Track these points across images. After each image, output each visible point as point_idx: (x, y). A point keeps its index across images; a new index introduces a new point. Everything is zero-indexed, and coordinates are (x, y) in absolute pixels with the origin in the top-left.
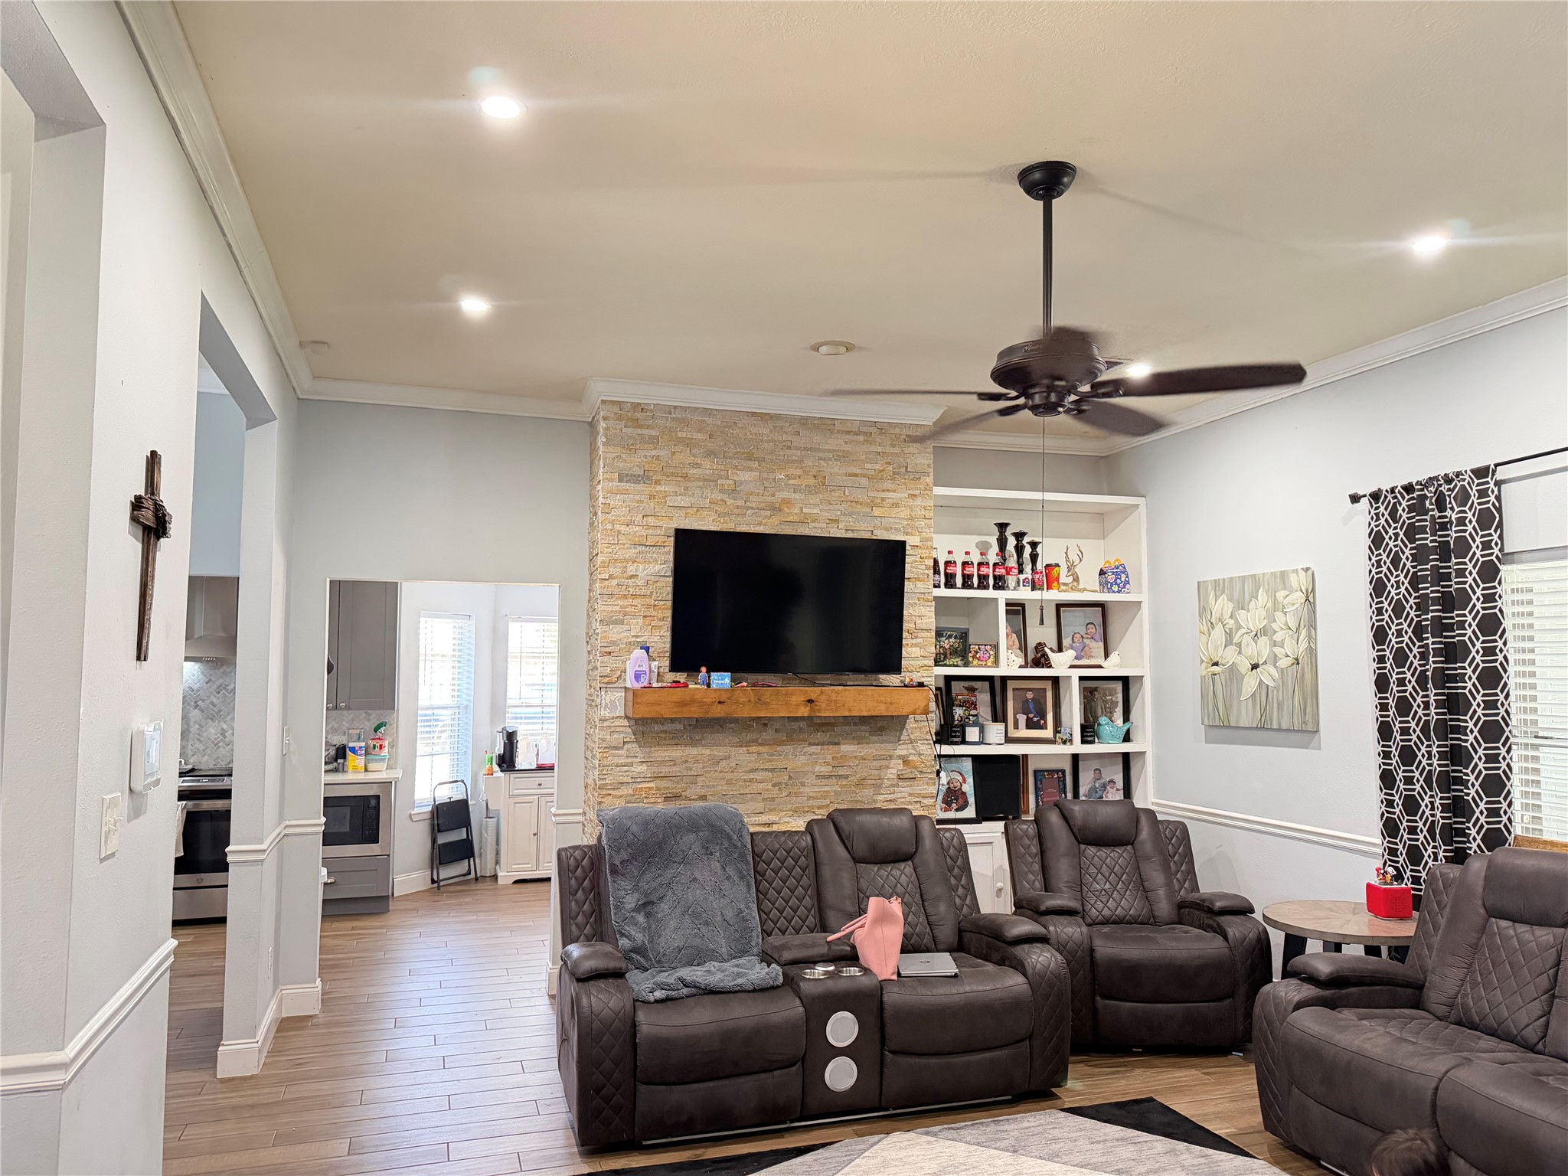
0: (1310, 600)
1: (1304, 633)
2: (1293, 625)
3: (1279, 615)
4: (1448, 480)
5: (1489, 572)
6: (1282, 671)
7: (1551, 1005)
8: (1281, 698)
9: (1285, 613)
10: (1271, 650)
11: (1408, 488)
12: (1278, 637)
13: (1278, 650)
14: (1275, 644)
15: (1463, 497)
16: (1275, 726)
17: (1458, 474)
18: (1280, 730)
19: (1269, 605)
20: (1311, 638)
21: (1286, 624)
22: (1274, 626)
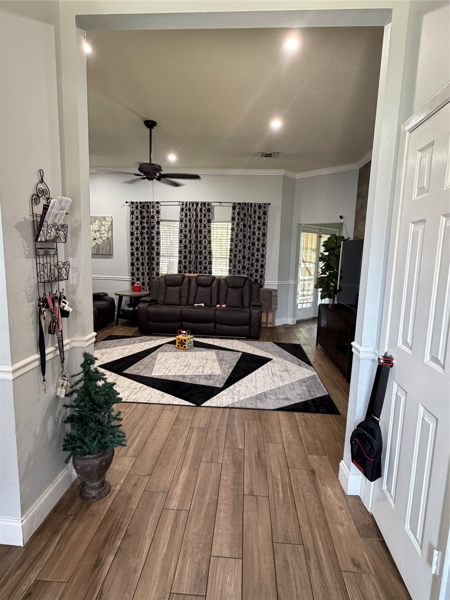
0: (112, 224)
1: (110, 232)
2: (107, 229)
3: (102, 227)
4: (150, 203)
5: (158, 223)
6: (103, 241)
7: (180, 298)
8: (103, 247)
9: (105, 227)
10: (100, 235)
11: (141, 203)
12: (102, 232)
13: (102, 235)
14: (101, 234)
15: (153, 207)
16: (101, 253)
17: (153, 202)
18: (103, 254)
19: (100, 224)
20: (112, 233)
21: (105, 229)
22: (101, 229)
